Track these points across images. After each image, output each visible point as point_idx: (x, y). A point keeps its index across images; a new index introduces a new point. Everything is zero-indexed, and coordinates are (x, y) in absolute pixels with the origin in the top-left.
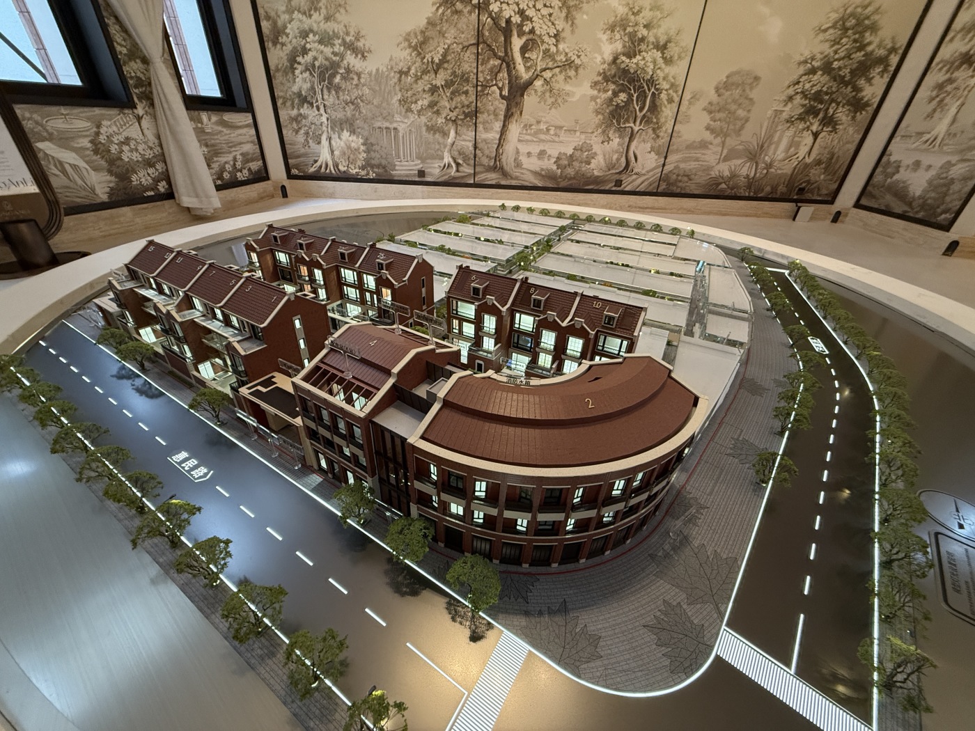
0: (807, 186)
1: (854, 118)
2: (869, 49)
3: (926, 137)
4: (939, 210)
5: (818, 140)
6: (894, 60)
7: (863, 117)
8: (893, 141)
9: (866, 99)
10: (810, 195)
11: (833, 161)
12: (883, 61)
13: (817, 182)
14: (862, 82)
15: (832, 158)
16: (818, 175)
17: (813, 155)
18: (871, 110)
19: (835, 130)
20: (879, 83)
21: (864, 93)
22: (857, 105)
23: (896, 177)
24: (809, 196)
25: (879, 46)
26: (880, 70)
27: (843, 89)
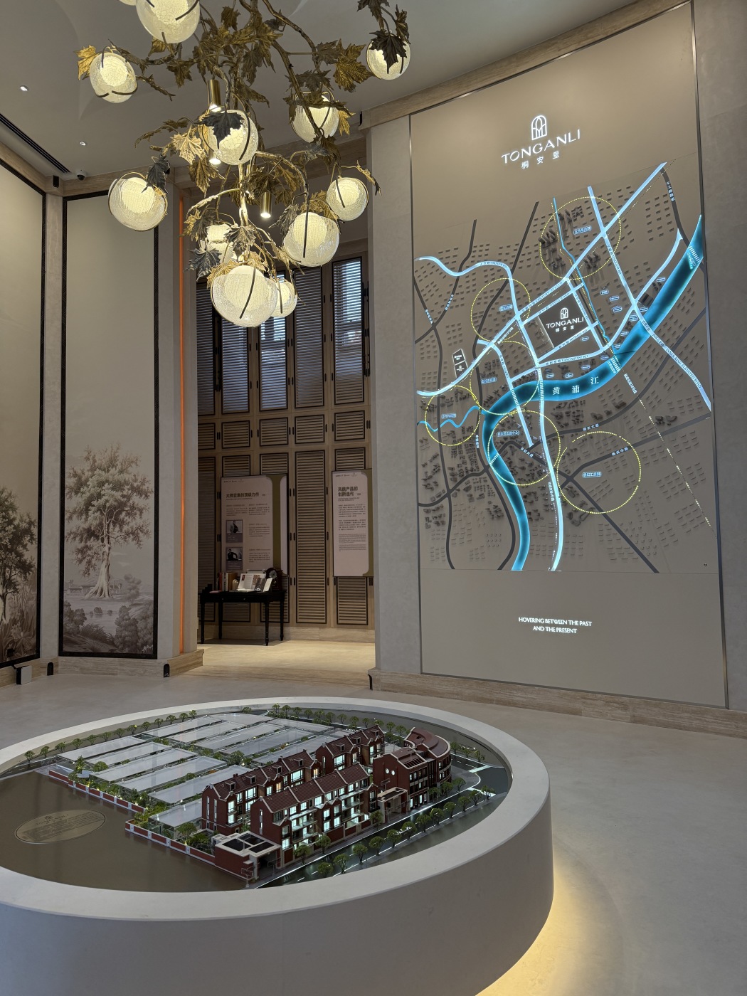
0: (13, 646)
1: (25, 578)
2: (16, 523)
3: (93, 590)
4: (139, 644)
5: (7, 601)
6: (35, 530)
7: (32, 575)
8: (65, 594)
9: (28, 562)
10: (19, 655)
11: (25, 617)
12: (28, 531)
13: (19, 640)
14: (20, 549)
15: (23, 616)
16: (17, 634)
17: (8, 617)
18: (34, 569)
19: (16, 591)
20: (33, 547)
21: (25, 558)
22: (24, 567)
23: (86, 623)
24: (17, 656)
25: (21, 520)
26: (29, 538)
27: (9, 556)
